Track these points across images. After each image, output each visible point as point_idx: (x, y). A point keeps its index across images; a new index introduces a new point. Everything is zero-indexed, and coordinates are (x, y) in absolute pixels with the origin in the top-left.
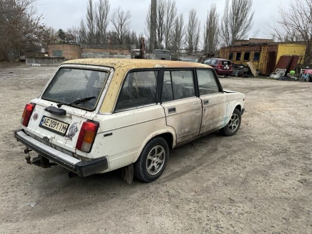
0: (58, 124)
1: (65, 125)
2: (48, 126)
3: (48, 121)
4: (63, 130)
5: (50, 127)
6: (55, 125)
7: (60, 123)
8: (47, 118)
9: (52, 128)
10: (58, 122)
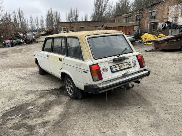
0: (124, 65)
1: (128, 63)
2: (119, 69)
3: (116, 67)
4: (129, 66)
5: (121, 69)
6: (123, 66)
7: (125, 64)
8: (114, 66)
9: (122, 68)
10: (123, 64)
